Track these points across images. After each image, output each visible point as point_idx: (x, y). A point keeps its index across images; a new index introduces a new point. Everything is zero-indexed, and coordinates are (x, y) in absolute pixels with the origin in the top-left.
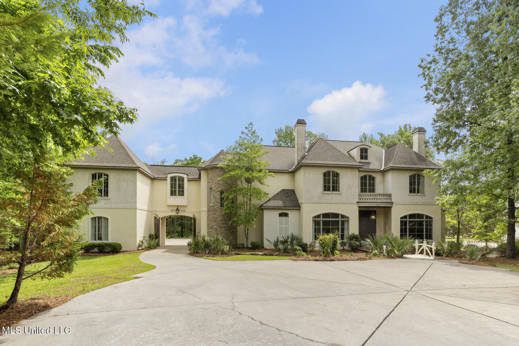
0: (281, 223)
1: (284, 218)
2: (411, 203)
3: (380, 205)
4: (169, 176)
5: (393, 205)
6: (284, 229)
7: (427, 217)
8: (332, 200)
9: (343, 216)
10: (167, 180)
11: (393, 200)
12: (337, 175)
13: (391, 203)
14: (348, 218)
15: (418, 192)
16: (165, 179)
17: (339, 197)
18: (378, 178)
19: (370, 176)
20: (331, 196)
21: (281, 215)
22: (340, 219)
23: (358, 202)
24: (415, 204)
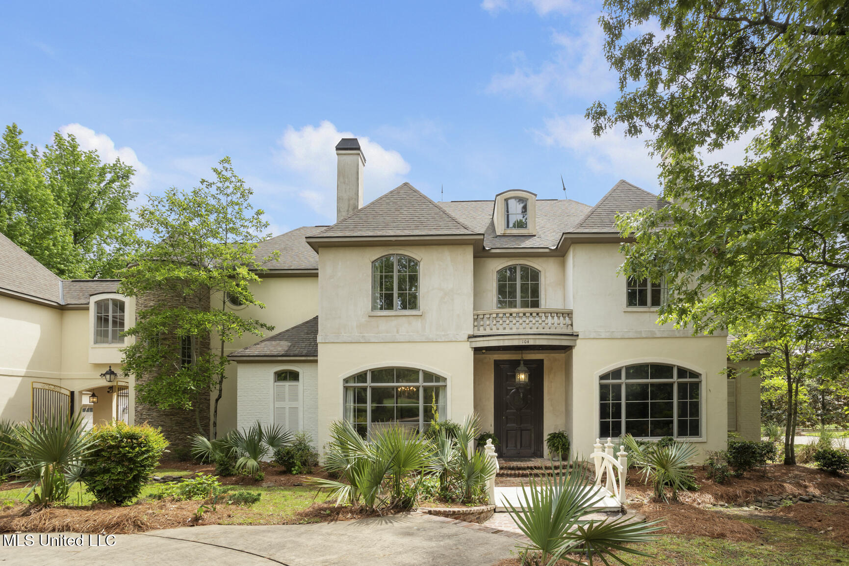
0: (279, 397)
1: (287, 385)
2: (631, 335)
3: (531, 343)
4: (93, 300)
5: (578, 342)
6: (287, 410)
7: (682, 372)
8: (398, 332)
9: (429, 376)
10: (88, 309)
11: (576, 329)
12: (412, 266)
13: (572, 335)
14: (445, 379)
15: (656, 302)
16: (85, 308)
17: (417, 324)
18: (548, 272)
19: (525, 269)
20: (394, 322)
21: (281, 376)
22: (421, 383)
23: (470, 337)
24: (644, 336)
